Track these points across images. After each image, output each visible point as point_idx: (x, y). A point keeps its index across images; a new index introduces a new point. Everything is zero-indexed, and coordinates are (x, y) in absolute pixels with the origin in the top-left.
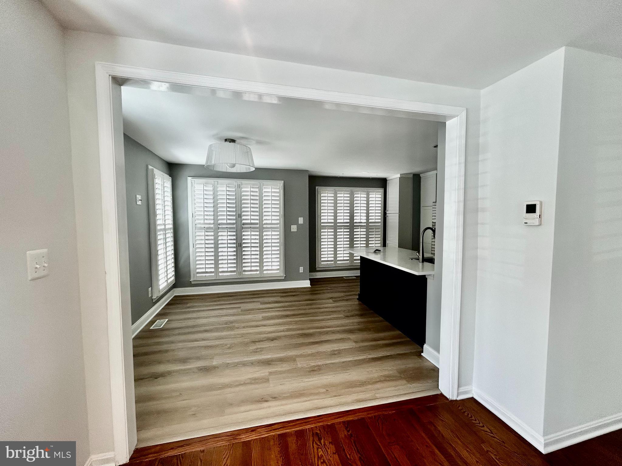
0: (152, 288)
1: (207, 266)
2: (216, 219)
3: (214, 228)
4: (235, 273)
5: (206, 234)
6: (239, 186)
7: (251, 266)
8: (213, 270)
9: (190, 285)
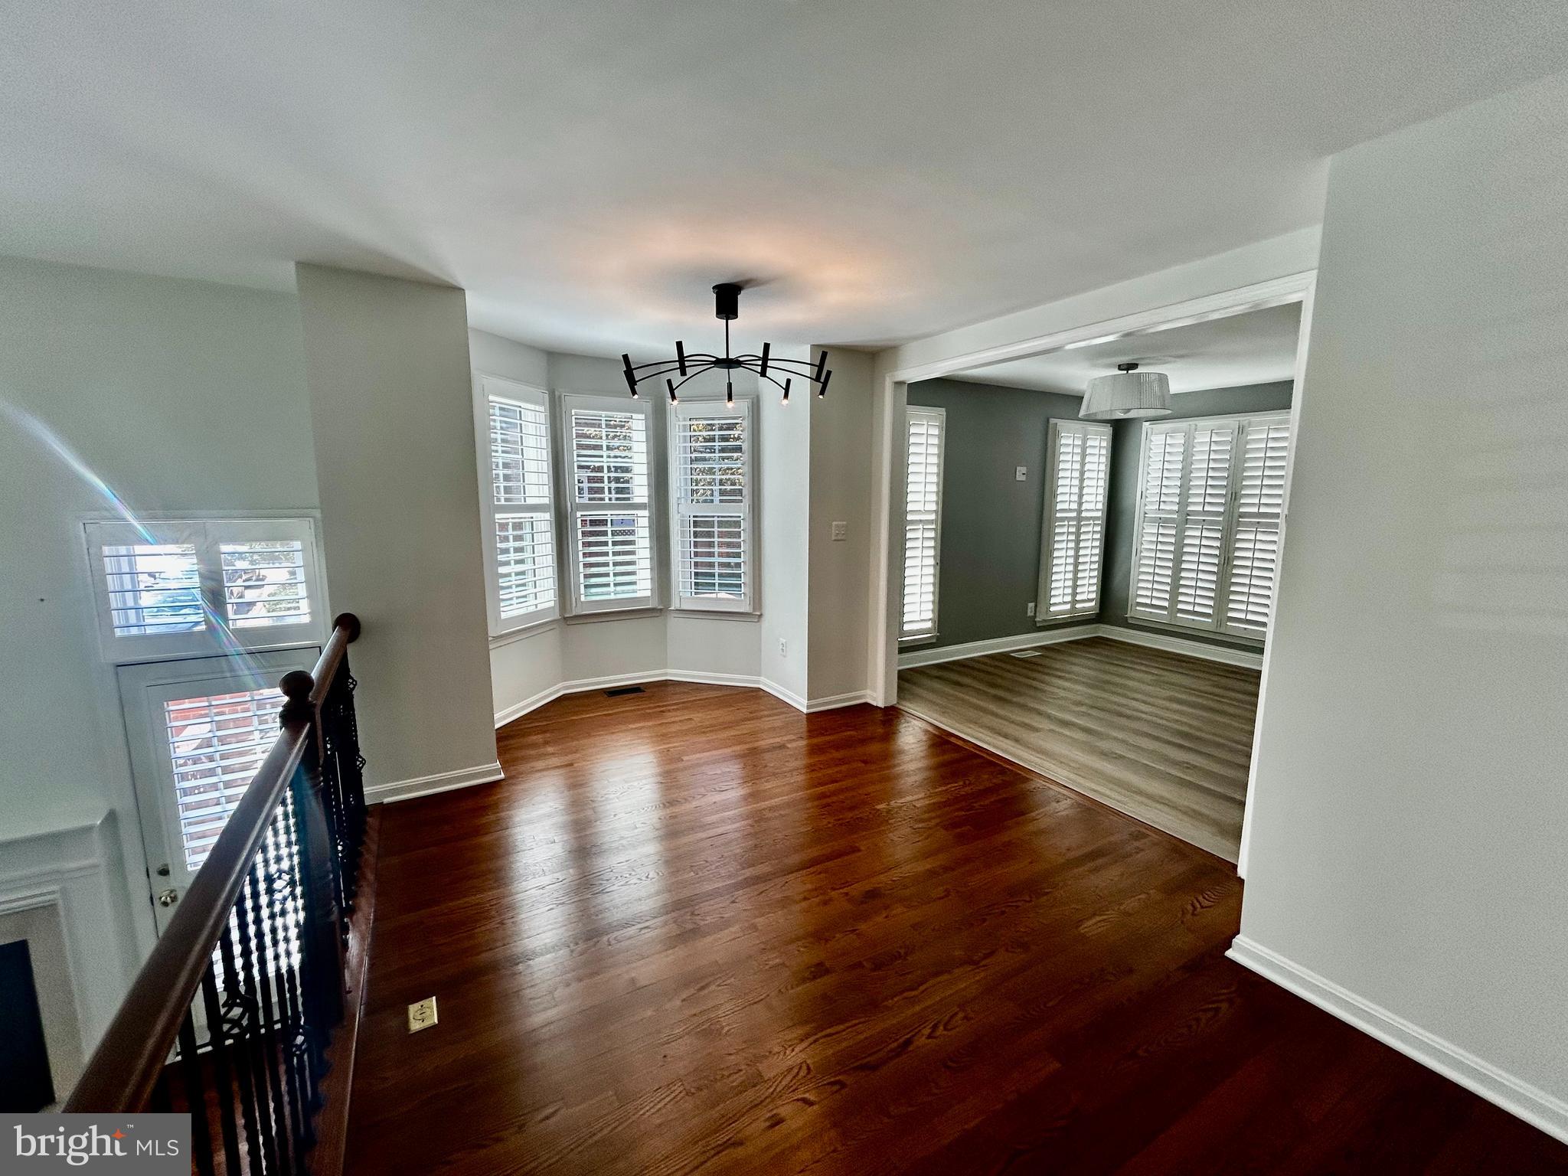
0: (1036, 606)
1: (1155, 594)
2: (1183, 502)
3: (1177, 520)
4: (1210, 621)
5: (1161, 531)
6: (1241, 430)
7: (1247, 612)
8: (1166, 604)
9: (1126, 624)
